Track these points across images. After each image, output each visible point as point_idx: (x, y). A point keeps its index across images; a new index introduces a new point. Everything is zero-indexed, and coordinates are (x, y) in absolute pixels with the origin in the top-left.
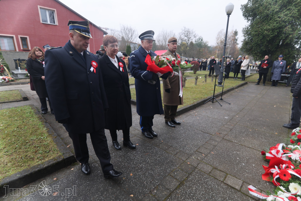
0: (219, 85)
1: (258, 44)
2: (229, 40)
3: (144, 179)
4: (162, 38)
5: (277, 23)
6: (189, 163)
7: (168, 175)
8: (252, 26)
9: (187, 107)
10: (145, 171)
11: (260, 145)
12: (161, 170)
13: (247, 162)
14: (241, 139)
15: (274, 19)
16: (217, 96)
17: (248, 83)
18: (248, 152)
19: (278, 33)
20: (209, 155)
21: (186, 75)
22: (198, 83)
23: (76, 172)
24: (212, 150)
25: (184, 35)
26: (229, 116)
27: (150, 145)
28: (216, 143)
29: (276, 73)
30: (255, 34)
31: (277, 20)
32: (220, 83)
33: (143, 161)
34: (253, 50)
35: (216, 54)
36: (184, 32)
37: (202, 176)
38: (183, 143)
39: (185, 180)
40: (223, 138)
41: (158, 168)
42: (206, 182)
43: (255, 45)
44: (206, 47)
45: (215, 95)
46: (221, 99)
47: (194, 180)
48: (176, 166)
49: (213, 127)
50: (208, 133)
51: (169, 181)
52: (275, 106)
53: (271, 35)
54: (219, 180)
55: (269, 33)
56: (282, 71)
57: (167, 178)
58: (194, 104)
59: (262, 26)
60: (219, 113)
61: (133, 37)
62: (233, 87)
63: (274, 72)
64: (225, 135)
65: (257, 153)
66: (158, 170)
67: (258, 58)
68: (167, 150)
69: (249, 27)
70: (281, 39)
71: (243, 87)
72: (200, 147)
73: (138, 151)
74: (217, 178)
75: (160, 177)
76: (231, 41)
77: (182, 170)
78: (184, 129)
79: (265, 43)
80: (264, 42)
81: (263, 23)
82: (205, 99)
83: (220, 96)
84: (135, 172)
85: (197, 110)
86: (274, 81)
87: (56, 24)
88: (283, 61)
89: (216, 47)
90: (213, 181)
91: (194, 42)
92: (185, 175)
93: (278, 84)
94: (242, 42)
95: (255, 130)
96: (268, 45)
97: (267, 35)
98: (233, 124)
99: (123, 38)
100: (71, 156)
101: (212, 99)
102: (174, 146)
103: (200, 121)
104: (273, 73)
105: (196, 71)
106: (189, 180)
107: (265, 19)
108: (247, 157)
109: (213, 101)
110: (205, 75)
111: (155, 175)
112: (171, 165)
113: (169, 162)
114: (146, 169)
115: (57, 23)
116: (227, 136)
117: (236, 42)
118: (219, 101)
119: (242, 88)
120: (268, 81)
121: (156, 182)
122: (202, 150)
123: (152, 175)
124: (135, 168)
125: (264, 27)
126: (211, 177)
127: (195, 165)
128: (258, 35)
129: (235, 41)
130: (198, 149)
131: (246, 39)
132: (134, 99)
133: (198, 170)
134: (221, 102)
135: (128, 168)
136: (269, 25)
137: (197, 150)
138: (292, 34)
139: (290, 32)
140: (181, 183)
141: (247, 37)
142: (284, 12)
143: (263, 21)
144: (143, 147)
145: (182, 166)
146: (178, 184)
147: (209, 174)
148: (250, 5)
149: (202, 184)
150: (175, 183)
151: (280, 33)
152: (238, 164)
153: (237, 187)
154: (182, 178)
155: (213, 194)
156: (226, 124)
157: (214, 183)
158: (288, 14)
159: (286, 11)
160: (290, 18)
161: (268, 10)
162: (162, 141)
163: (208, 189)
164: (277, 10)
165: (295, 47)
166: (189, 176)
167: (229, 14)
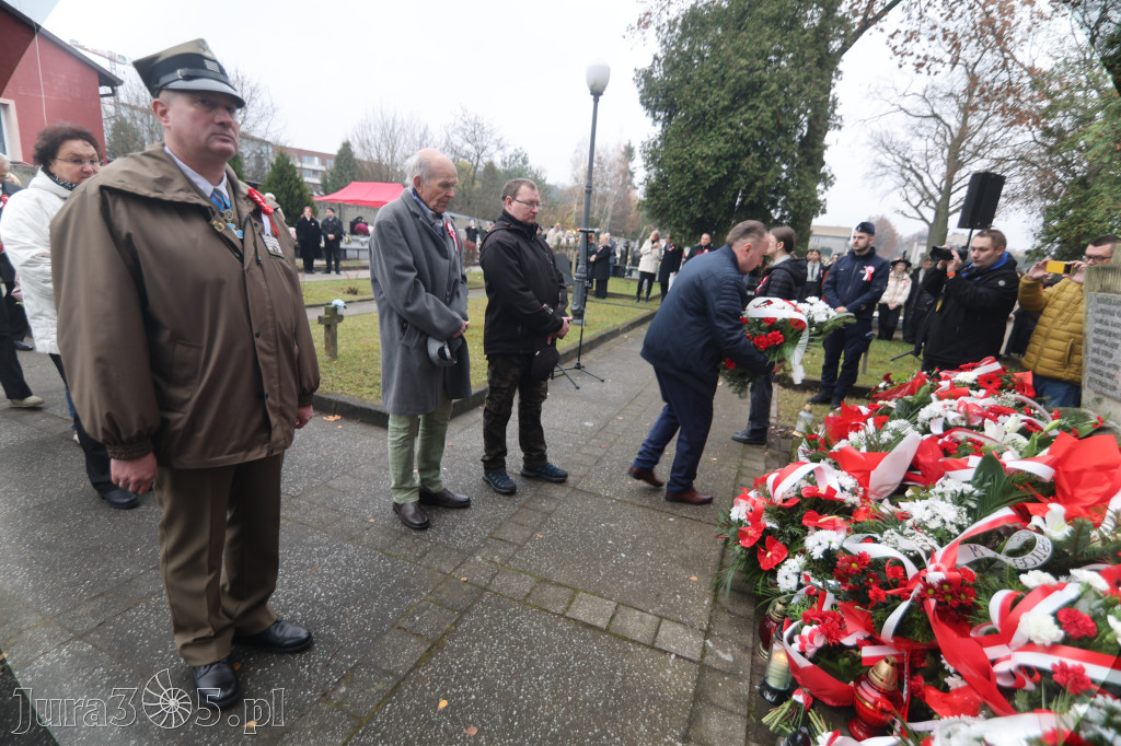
0: (575, 321)
1: (683, 198)
2: (609, 170)
3: (300, 658)
4: (378, 135)
5: (727, 142)
6: (465, 579)
7: (388, 630)
8: (665, 137)
12: (365, 617)
13: (633, 548)
14: (624, 485)
15: (719, 129)
18: (638, 521)
19: (729, 170)
20: (528, 543)
24: (539, 529)
25: (461, 133)
26: (596, 417)
28: (553, 505)
30: (675, 166)
31: (725, 134)
32: (579, 314)
33: (297, 600)
34: (670, 213)
35: (571, 214)
36: (461, 123)
37: (505, 610)
38: (446, 518)
39: (447, 633)
40: (574, 488)
41: (356, 613)
42: (514, 624)
43: (676, 198)
46: (578, 364)
47: (478, 628)
48: (418, 594)
51: (394, 648)
53: (714, 174)
54: (553, 613)
55: (709, 168)
57: (387, 638)
59: (690, 145)
60: (568, 410)
62: (616, 328)
64: (581, 477)
65: (660, 518)
66: (353, 621)
67: (683, 241)
68: (389, 546)
69: (659, 143)
70: (736, 187)
72: (500, 524)
74: (548, 606)
75: (361, 642)
76: (617, 176)
77: (441, 604)
78: (453, 472)
79: (700, 196)
80: (697, 193)
81: (693, 136)
83: (574, 357)
89: (572, 191)
90: (533, 620)
91: (499, 165)
92: (450, 618)
94: (641, 184)
96: (707, 204)
97: (704, 173)
98: (607, 441)
106: (462, 630)
107: (699, 124)
108: (636, 533)
111: (343, 637)
112: (402, 595)
113: (394, 585)
116: (585, 479)
117: (630, 182)
118: (573, 374)
119: (641, 329)
121: (347, 661)
122: (509, 532)
123: (331, 641)
125: (696, 148)
126: (528, 610)
127: (484, 581)
128: (681, 170)
129: (628, 177)
130: (496, 529)
131: (650, 177)
133: (492, 596)
134: (579, 375)
136: (708, 144)
137: (493, 533)
138: (762, 178)
139: (756, 173)
140: (436, 646)
141: (654, 170)
142: (742, 114)
143: (693, 130)
144: (296, 551)
145: (438, 592)
146: (423, 649)
147: (524, 602)
148: (658, 74)
149: (502, 633)
150: (414, 649)
151: (734, 170)
152: (609, 557)
153: (601, 623)
154: (438, 629)
155: (533, 654)
156: (587, 445)
157: (538, 623)
158: (751, 121)
159: (746, 111)
160: (756, 133)
161: (705, 99)
162: (372, 520)
163: (518, 644)
164: (726, 103)
165: (771, 216)
166: (461, 617)
167: (597, 93)
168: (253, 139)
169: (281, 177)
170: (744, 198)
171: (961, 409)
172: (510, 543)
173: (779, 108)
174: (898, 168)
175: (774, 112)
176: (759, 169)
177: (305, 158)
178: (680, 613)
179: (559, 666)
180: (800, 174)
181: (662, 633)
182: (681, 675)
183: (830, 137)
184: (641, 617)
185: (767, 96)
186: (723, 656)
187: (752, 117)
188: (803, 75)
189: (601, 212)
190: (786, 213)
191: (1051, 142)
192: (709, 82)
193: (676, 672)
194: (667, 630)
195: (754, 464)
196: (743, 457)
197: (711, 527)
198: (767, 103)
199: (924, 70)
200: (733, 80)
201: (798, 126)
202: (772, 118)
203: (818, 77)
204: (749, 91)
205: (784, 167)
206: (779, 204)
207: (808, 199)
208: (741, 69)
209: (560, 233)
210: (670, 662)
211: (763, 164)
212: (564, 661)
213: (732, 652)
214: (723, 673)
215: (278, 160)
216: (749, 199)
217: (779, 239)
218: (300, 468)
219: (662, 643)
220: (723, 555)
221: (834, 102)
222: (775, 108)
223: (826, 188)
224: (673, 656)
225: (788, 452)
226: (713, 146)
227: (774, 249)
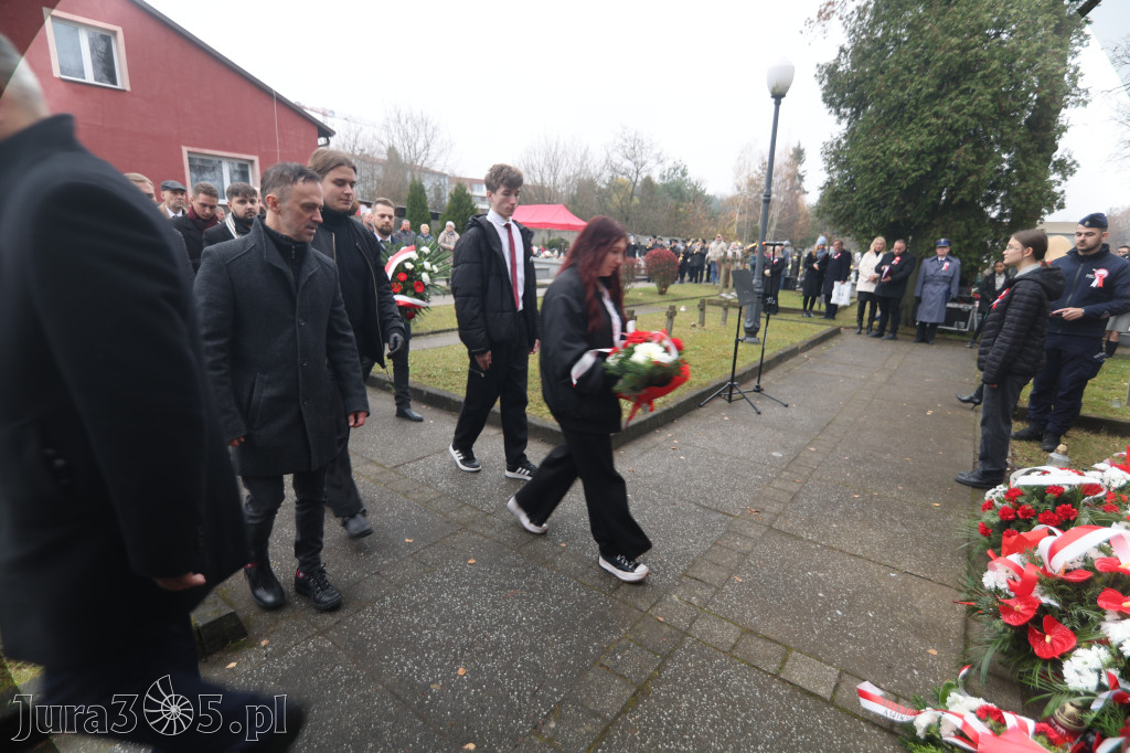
0: (748, 339)
1: (873, 201)
3: (509, 684)
4: (542, 159)
5: (931, 134)
6: (661, 619)
7: (591, 666)
8: (851, 136)
9: (642, 418)
10: (509, 655)
11: (889, 547)
12: (566, 648)
13: (850, 605)
14: (827, 528)
15: (921, 120)
16: (744, 378)
17: (843, 329)
18: (851, 573)
19: (934, 166)
20: (727, 587)
21: (632, 299)
22: (675, 329)
23: (247, 676)
24: (736, 571)
25: (621, 151)
26: (784, 447)
27: (521, 561)
28: (749, 545)
29: (932, 298)
30: (863, 166)
31: (929, 124)
32: (752, 332)
33: (501, 622)
34: (856, 217)
35: (733, 223)
36: (621, 141)
37: (709, 660)
39: (650, 678)
40: (770, 527)
41: (557, 643)
42: (722, 679)
43: (864, 202)
44: (698, 197)
45: (737, 374)
46: (758, 387)
47: (684, 678)
48: (617, 630)
49: (733, 489)
50: (718, 511)
51: (599, 686)
52: (929, 413)
53: (914, 171)
54: (765, 672)
55: (907, 165)
56: (948, 292)
57: (591, 674)
58: (665, 408)
59: (883, 141)
60: (752, 438)
61: (433, 150)
62: (794, 347)
63: (923, 297)
64: (777, 516)
65: (879, 572)
66: (556, 651)
68: (582, 575)
69: (844, 142)
70: (942, 184)
71: (825, 343)
72: (694, 562)
73: (479, 586)
74: (758, 663)
75: (566, 675)
76: (784, 181)
77: (641, 644)
79: (895, 198)
80: (893, 194)
81: (888, 130)
82: (705, 389)
83: (753, 378)
84: (472, 660)
85: (678, 430)
86: (923, 324)
87: (119, 86)
88: (950, 258)
89: (732, 201)
90: (743, 677)
91: (657, 180)
92: (652, 661)
93: (937, 336)
94: (821, 188)
95: (871, 497)
96: (905, 205)
97: (901, 171)
98: (800, 475)
99: (392, 151)
100: (224, 613)
101: (728, 390)
103: (691, 468)
104: (919, 300)
105: (666, 286)
106: (666, 678)
107: (895, 118)
108: (851, 586)
109: (730, 396)
110: (698, 302)
111: (548, 667)
113: (591, 618)
114: (512, 650)
115: (123, 81)
116: (781, 517)
117: (799, 187)
118: (753, 396)
119: (823, 348)
120: (907, 325)
121: (553, 694)
122: (705, 572)
123: (536, 670)
124: (471, 645)
125: (891, 143)
126: (735, 664)
127: (684, 625)
128: (873, 170)
129: (797, 181)
130: (689, 566)
131: (833, 180)
132: (447, 388)
133: (694, 643)
134: (758, 398)
135: (449, 649)
136: (906, 138)
137: (687, 571)
138: (977, 172)
139: (970, 166)
140: (641, 691)
141: (836, 176)
142: (951, 100)
143: (887, 125)
144: (496, 570)
146: (629, 693)
147: (730, 654)
148: (844, 67)
149: (710, 687)
150: (619, 691)
151: (940, 165)
152: (821, 613)
153: (824, 692)
154: (642, 672)
155: (747, 718)
156: (778, 478)
157: (748, 680)
158: (963, 106)
159: (957, 96)
160: (970, 120)
161: (903, 89)
162: (563, 545)
163: (729, 702)
164: (931, 90)
165: (987, 215)
166: (664, 662)
167: (778, 96)
168: (433, 173)
169: (459, 206)
170: (950, 197)
172: (709, 585)
175: (995, 95)
176: (973, 161)
177: (476, 187)
180: (1029, 164)
183: (1067, 116)
185: (984, 76)
187: (965, 103)
190: (1008, 210)
192: (909, 69)
197: (946, 590)
198: (985, 84)
200: (941, 63)
202: (992, 101)
204: (962, 73)
205: (1005, 156)
206: (998, 201)
207: (1038, 192)
208: (952, 49)
209: (723, 244)
211: (979, 156)
212: (786, 731)
215: (456, 190)
217: (1026, 244)
218: (492, 486)
220: (967, 627)
222: (996, 89)
223: (1064, 178)
226: (915, 139)
227: (1018, 257)
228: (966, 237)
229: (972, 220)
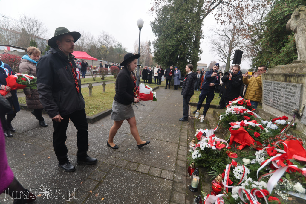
1: (164, 56)
2: (144, 48)
5: (175, 42)
7: (86, 179)
8: (159, 40)
9: (106, 111)
10: (60, 182)
11: (164, 136)
13: (154, 151)
14: (151, 134)
15: (173, 38)
17: (159, 87)
18: (155, 143)
20: (125, 152)
21: (107, 80)
25: (103, 38)
26: (143, 116)
28: (132, 141)
34: (161, 60)
36: (103, 35)
37: (119, 171)
38: (102, 146)
39: (103, 179)
41: (76, 175)
42: (122, 175)
43: (162, 56)
47: (112, 177)
48: (95, 168)
50: (125, 133)
51: (88, 184)
52: (176, 105)
53: (172, 50)
55: (171, 48)
57: (86, 182)
59: (165, 42)
61: (40, 31)
65: (161, 142)
66: (75, 178)
69: (157, 41)
70: (178, 53)
73: (51, 164)
74: (132, 169)
75: (78, 184)
76: (146, 50)
77: (101, 170)
78: (103, 133)
80: (168, 55)
81: (166, 40)
90: (127, 173)
91: (114, 47)
92: (104, 174)
93: (178, 88)
95: (161, 126)
96: (170, 58)
97: (169, 50)
98: (146, 122)
102: (93, 151)
104: (174, 80)
106: (107, 178)
107: (168, 37)
108: (155, 147)
111: (73, 183)
112: (90, 169)
114: (61, 180)
117: (150, 52)
120: (173, 86)
122: (120, 149)
123: (69, 184)
125: (167, 43)
126: (126, 170)
127: (113, 163)
128: (163, 49)
129: (150, 50)
133: (116, 167)
134: (138, 104)
136: (170, 42)
138: (184, 51)
139: (183, 50)
140: (100, 182)
141: (156, 49)
142: (179, 34)
143: (166, 38)
145: (100, 167)
146: (96, 184)
147: (125, 168)
148: (156, 23)
149: (119, 177)
150: (93, 184)
151: (177, 49)
152: (148, 154)
153: (146, 172)
154: (101, 178)
155: (128, 182)
156: (141, 123)
157: (129, 173)
158: (181, 36)
159: (180, 34)
160: (182, 39)
161: (169, 30)
163: (124, 180)
164: (174, 31)
165: (187, 61)
166: (107, 174)
167: (140, 28)
170: (180, 56)
171: (235, 110)
172: (120, 152)
173: (188, 33)
174: (218, 49)
175: (187, 34)
178: (167, 168)
179: (135, 185)
180: (194, 50)
181: (163, 173)
182: (168, 184)
183: (201, 41)
184: (157, 169)
185: (185, 30)
186: (179, 178)
188: (194, 24)
189: (142, 60)
190: (191, 60)
191: (253, 42)
192: (170, 26)
193: (167, 183)
194: (164, 172)
195: (185, 126)
196: (182, 125)
197: (175, 144)
198: (185, 32)
199: (223, 24)
200: (176, 25)
201: (193, 38)
202: (186, 35)
203: (197, 25)
204: (180, 28)
205: (190, 48)
206: (189, 58)
207: (196, 57)
208: (178, 22)
210: (165, 181)
211: (184, 48)
212: (137, 183)
213: (181, 177)
214: (179, 183)
216: (181, 57)
217: (189, 67)
219: (163, 176)
221: (202, 32)
223: (200, 54)
224: (166, 179)
225: (193, 123)
226: (171, 43)
227: (188, 70)
228: (183, 66)
229: (184, 62)
